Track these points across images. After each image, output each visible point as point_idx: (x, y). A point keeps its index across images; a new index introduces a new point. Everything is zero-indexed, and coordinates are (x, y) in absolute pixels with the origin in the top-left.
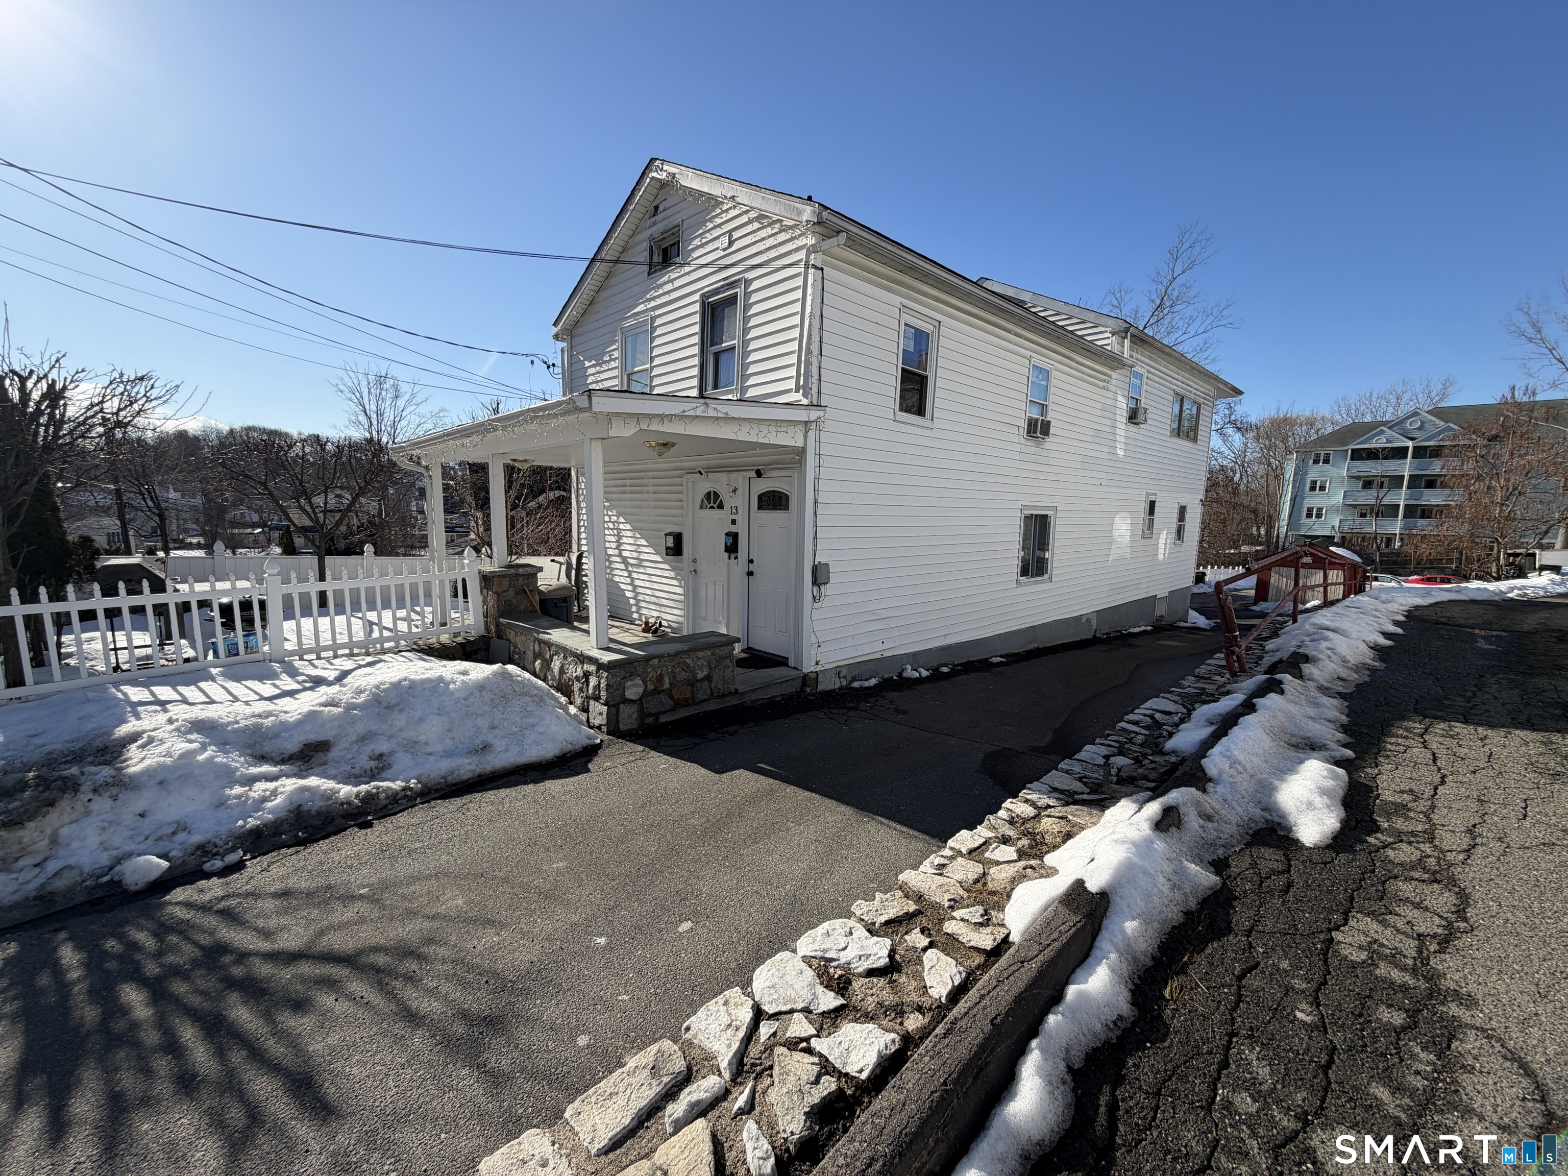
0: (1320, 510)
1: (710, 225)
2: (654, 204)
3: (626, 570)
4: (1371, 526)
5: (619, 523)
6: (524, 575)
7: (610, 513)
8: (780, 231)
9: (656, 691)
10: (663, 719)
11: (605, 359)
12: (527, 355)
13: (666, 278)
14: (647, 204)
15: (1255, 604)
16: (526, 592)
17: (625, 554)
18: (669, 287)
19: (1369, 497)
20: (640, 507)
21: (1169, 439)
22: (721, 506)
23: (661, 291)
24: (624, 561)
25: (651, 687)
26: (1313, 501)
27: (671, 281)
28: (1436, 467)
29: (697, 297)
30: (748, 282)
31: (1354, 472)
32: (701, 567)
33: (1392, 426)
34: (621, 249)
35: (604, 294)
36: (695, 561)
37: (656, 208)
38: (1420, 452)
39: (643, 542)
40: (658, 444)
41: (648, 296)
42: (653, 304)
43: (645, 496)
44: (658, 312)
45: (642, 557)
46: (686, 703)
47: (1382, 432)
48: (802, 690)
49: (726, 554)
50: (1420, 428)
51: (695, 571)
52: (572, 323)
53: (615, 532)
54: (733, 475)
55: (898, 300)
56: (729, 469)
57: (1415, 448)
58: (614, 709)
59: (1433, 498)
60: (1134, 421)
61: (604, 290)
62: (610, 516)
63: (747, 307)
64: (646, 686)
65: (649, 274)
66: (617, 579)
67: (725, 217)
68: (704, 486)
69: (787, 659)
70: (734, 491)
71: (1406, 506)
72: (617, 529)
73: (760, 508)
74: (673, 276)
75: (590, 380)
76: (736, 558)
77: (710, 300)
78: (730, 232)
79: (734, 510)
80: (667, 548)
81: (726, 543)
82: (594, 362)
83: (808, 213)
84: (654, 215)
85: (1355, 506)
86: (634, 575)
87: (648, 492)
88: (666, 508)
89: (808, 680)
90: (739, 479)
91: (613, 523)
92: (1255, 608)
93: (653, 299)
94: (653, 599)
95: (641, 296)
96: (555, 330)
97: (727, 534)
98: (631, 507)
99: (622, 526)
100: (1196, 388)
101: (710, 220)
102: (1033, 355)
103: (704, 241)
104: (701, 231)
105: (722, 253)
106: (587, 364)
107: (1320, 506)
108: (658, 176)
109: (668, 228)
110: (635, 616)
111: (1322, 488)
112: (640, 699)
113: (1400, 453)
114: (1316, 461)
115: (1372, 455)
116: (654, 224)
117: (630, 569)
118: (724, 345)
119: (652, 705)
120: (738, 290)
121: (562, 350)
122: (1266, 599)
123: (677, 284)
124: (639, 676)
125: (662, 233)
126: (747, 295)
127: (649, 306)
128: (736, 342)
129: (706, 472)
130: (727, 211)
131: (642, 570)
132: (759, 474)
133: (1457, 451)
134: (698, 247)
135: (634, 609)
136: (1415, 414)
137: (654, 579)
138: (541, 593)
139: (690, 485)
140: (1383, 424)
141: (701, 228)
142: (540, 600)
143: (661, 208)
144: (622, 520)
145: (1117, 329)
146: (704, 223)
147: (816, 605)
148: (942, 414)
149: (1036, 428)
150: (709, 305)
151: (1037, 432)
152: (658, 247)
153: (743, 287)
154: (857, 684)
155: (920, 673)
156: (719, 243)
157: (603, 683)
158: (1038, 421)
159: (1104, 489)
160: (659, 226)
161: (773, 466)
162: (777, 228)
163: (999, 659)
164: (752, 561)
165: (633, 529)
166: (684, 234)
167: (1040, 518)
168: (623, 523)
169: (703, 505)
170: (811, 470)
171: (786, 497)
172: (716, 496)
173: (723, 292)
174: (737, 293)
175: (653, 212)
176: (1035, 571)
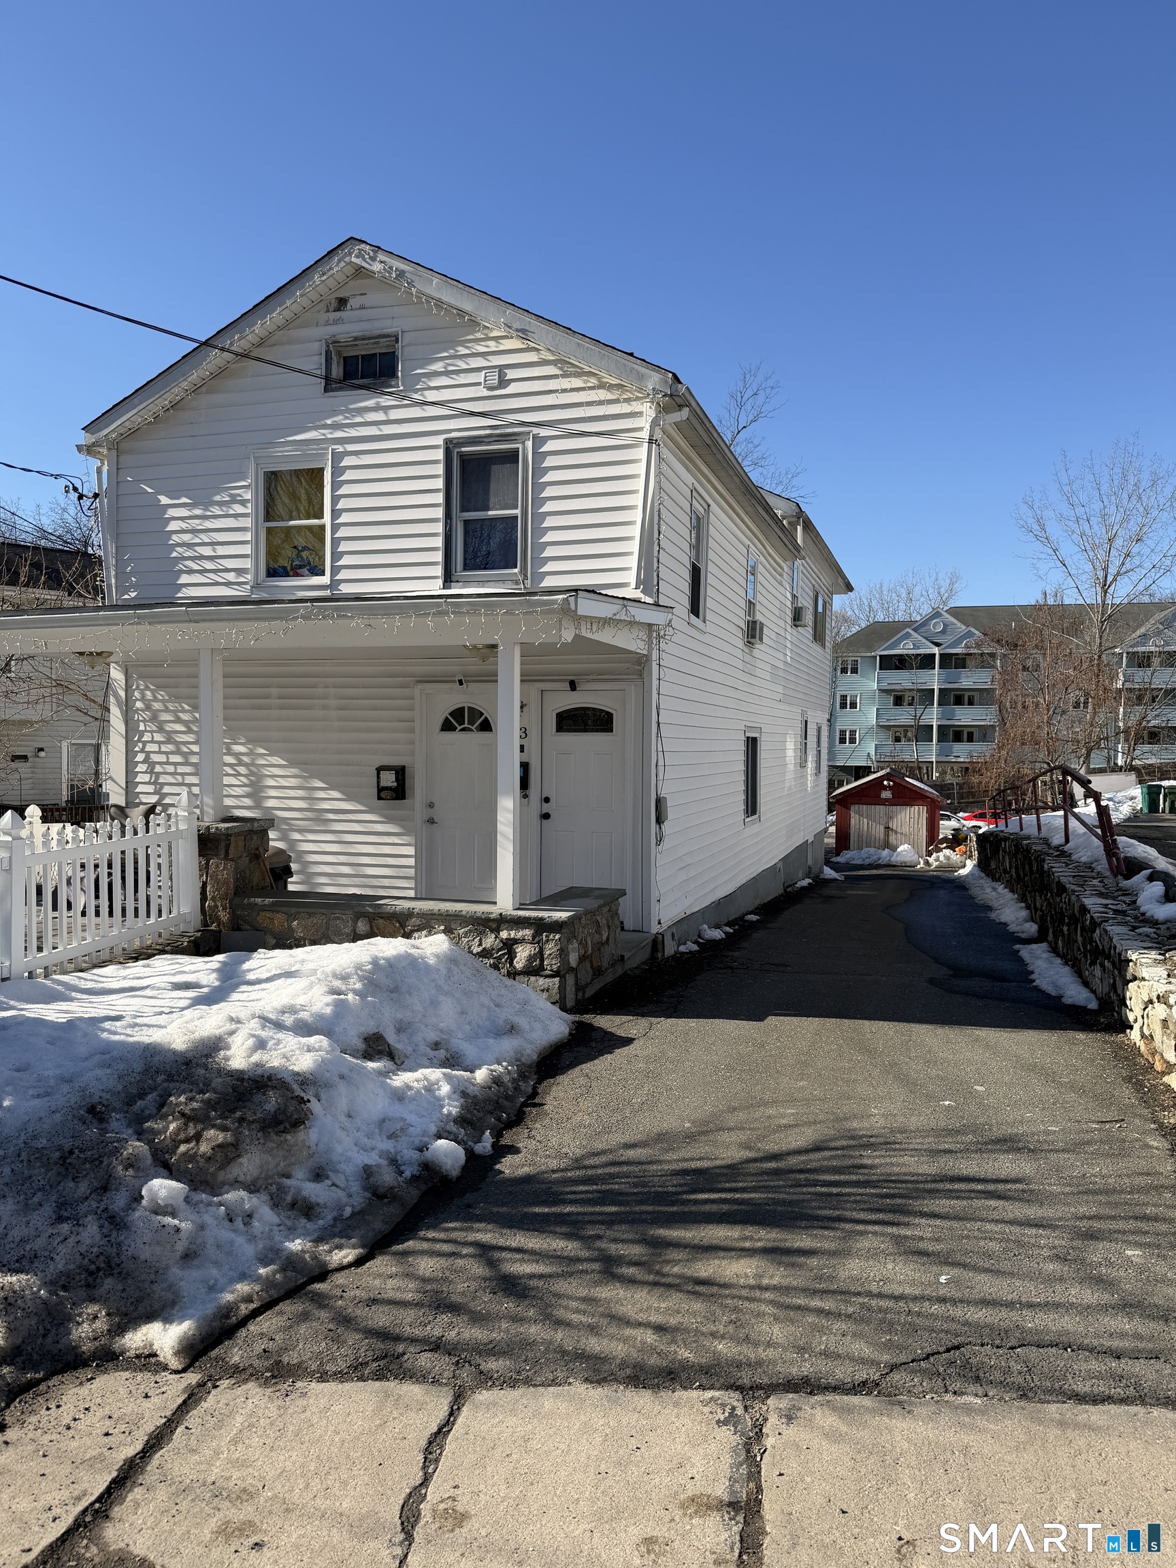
0: (853, 732)
1: (462, 351)
2: (339, 293)
4: (911, 752)
5: (253, 755)
8: (598, 387)
9: (584, 958)
11: (218, 498)
13: (370, 403)
14: (326, 292)
18: (380, 416)
19: (904, 716)
20: (305, 730)
21: (811, 645)
22: (487, 727)
23: (358, 419)
25: (582, 952)
26: (846, 720)
28: (968, 680)
29: (439, 440)
30: (539, 441)
31: (885, 685)
32: (441, 815)
33: (919, 627)
34: (257, 341)
36: (431, 805)
37: (342, 303)
38: (949, 661)
40: (479, 647)
42: (337, 434)
43: (318, 713)
44: (349, 448)
47: (908, 636)
48: (653, 957)
50: (943, 632)
51: (431, 819)
52: (126, 434)
54: (524, 687)
55: (690, 480)
57: (941, 655)
59: (965, 717)
60: (798, 622)
61: (209, 392)
63: (540, 470)
64: (580, 950)
65: (326, 390)
67: (493, 346)
70: (522, 707)
71: (939, 727)
72: (249, 765)
74: (386, 403)
75: (173, 526)
76: (526, 796)
77: (463, 449)
78: (501, 369)
79: (522, 733)
80: (380, 790)
82: (184, 500)
83: (654, 380)
84: (338, 309)
85: (888, 728)
87: (325, 707)
89: (657, 943)
90: (532, 692)
93: (342, 426)
95: (311, 419)
96: (88, 438)
98: (285, 730)
99: (261, 761)
101: (463, 343)
102: (751, 545)
103: (452, 368)
104: (447, 354)
105: (486, 393)
106: (164, 500)
107: (853, 728)
108: (365, 265)
109: (368, 334)
111: (853, 705)
112: (577, 967)
113: (926, 662)
114: (844, 671)
115: (901, 663)
116: (336, 322)
118: (490, 513)
120: (519, 446)
121: (99, 471)
123: (395, 415)
124: (577, 939)
125: (356, 339)
126: (538, 455)
127: (330, 436)
128: (517, 511)
130: (496, 339)
132: (573, 686)
133: (985, 661)
134: (436, 375)
136: (937, 614)
139: (422, 698)
140: (909, 624)
141: (445, 350)
143: (353, 303)
144: (259, 750)
145: (790, 513)
146: (452, 344)
147: (659, 849)
148: (709, 615)
149: (753, 632)
150: (462, 456)
151: (753, 637)
152: (339, 354)
153: (529, 444)
154: (682, 949)
155: (717, 934)
156: (480, 377)
157: (550, 949)
158: (754, 622)
159: (782, 706)
160: (349, 327)
161: (591, 677)
162: (593, 381)
163: (753, 918)
164: (547, 800)
165: (292, 764)
166: (407, 349)
167: (752, 744)
168: (262, 755)
169: (447, 726)
170: (655, 683)
171: (610, 716)
172: (475, 713)
173: (489, 443)
174: (517, 451)
175: (334, 304)
176: (752, 807)
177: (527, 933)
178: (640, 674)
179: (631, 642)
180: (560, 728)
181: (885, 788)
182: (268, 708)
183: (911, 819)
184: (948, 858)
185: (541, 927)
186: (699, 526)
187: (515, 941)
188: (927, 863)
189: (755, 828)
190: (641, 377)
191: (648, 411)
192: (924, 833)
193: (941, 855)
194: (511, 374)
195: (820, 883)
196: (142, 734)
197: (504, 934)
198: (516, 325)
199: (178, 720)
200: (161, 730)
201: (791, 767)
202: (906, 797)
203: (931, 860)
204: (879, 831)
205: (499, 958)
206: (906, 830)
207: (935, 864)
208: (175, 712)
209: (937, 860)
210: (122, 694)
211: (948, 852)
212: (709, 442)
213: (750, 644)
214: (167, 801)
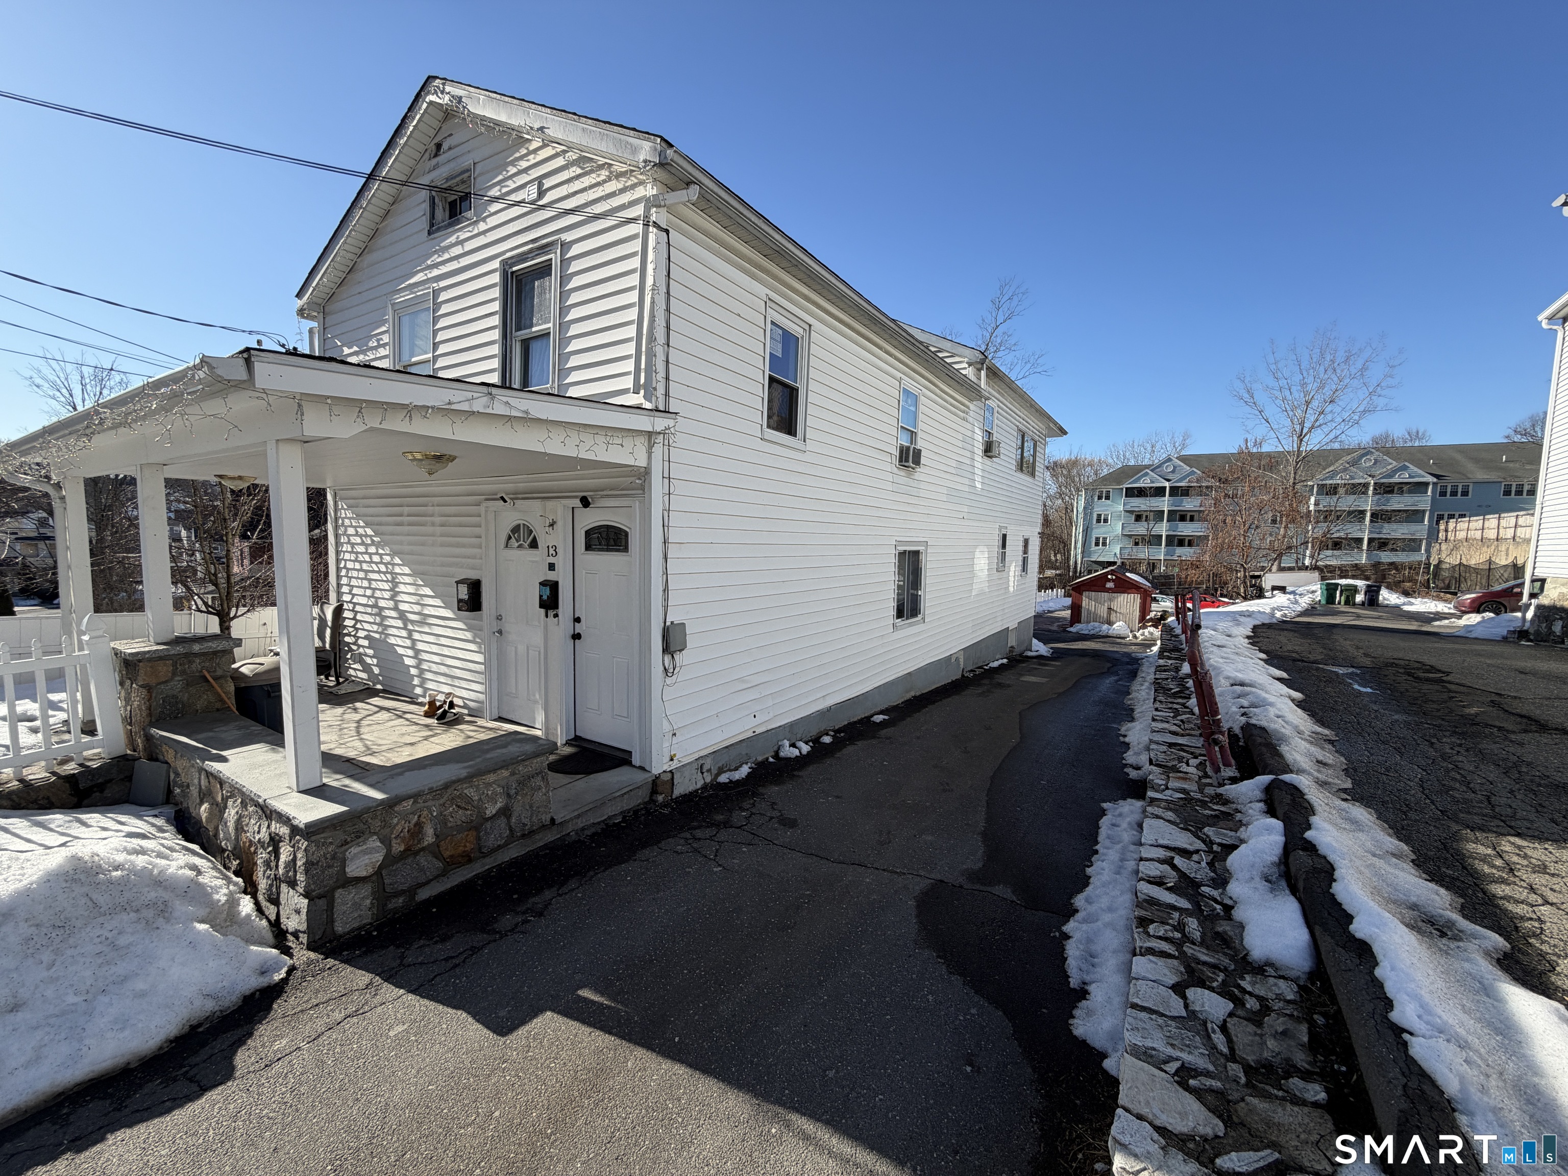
0: (1105, 539)
1: (513, 170)
2: (436, 141)
3: (405, 628)
4: (1144, 553)
5: (394, 565)
6: (204, 654)
7: (381, 551)
8: (609, 179)
9: (409, 852)
10: (424, 894)
11: (371, 344)
12: (250, 332)
13: (453, 239)
14: (426, 140)
15: (1071, 626)
16: (207, 681)
17: (403, 607)
18: (457, 250)
19: (1141, 529)
20: (423, 544)
21: (1015, 474)
22: (534, 545)
23: (446, 256)
24: (402, 615)
25: (398, 847)
26: (1099, 531)
27: (461, 243)
28: (1189, 504)
29: (496, 264)
30: (566, 247)
31: (1128, 508)
32: (507, 627)
33: (1154, 469)
34: (391, 200)
35: (368, 259)
36: (499, 618)
37: (439, 146)
38: (1175, 491)
39: (428, 591)
40: (427, 457)
41: (429, 262)
42: (436, 272)
43: (430, 529)
44: (443, 284)
45: (426, 612)
46: (467, 859)
47: (1146, 474)
48: (652, 801)
49: (543, 611)
50: (1173, 472)
51: (500, 632)
52: (324, 296)
53: (389, 576)
54: (550, 504)
55: (763, 291)
56: (545, 495)
57: (1171, 487)
58: (322, 903)
59: (1186, 529)
60: (989, 454)
61: (368, 253)
62: (381, 555)
63: (565, 279)
64: (389, 847)
65: (429, 233)
66: (392, 640)
67: (532, 159)
68: (510, 517)
69: (630, 753)
70: (552, 525)
71: (1167, 536)
72: (391, 573)
73: (588, 547)
74: (463, 235)
76: (556, 616)
77: (514, 269)
78: (540, 180)
79: (552, 551)
80: (459, 601)
81: (541, 596)
82: (355, 349)
83: (646, 150)
84: (436, 155)
85: (1130, 536)
86: (416, 636)
87: (433, 524)
88: (458, 545)
89: (656, 784)
90: (560, 509)
91: (386, 564)
92: (1071, 629)
93: (436, 266)
94: (443, 669)
95: (418, 262)
96: (300, 303)
97: (543, 584)
98: (410, 544)
99: (397, 570)
100: (1034, 426)
101: (513, 163)
102: (903, 376)
103: (504, 190)
104: (500, 177)
105: (530, 208)
107: (1105, 536)
108: (438, 100)
109: (453, 173)
110: (418, 691)
111: (1106, 521)
112: (378, 873)
113: (1159, 492)
114: (1100, 498)
115: (1141, 493)
116: (436, 167)
117: (410, 627)
118: (534, 329)
119: (403, 877)
120: (552, 256)
121: (311, 331)
122: (1079, 622)
123: (469, 246)
124: (375, 834)
125: (447, 180)
126: (565, 262)
127: (430, 276)
128: (550, 325)
129: (512, 499)
130: (535, 151)
131: (426, 629)
132: (585, 502)
133: (1201, 492)
134: (495, 199)
135: (416, 681)
136: (1169, 460)
137: (443, 641)
138: (237, 676)
139: (491, 516)
140: (1148, 466)
141: (500, 173)
142: (238, 690)
143: (445, 146)
144: (397, 560)
145: (974, 360)
146: (504, 166)
147: (669, 681)
148: (819, 434)
149: (907, 457)
150: (512, 273)
151: (909, 461)
152: (444, 199)
153: (558, 252)
156: (525, 193)
157: (300, 858)
158: (910, 449)
159: (959, 521)
160: (443, 169)
161: (605, 493)
162: (604, 173)
163: (882, 718)
164: (578, 620)
165: (414, 574)
166: (478, 180)
167: (910, 557)
169: (508, 543)
171: (625, 534)
172: (529, 530)
173: (531, 258)
174: (550, 261)
175: (432, 151)
176: (908, 612)
181: (1109, 580)
182: (402, 524)
183: (1128, 603)
184: (1151, 634)
186: (789, 342)
188: (1135, 637)
189: (914, 629)
190: (634, 151)
191: (650, 192)
192: (1137, 613)
193: (1146, 631)
194: (547, 183)
196: (342, 546)
197: (273, 827)
198: (537, 124)
199: (357, 534)
200: (349, 541)
201: (983, 574)
202: (1124, 586)
203: (1138, 634)
204: (1103, 611)
206: (1123, 610)
207: (1141, 638)
209: (1143, 634)
210: (333, 515)
211: (1152, 629)
213: (906, 468)
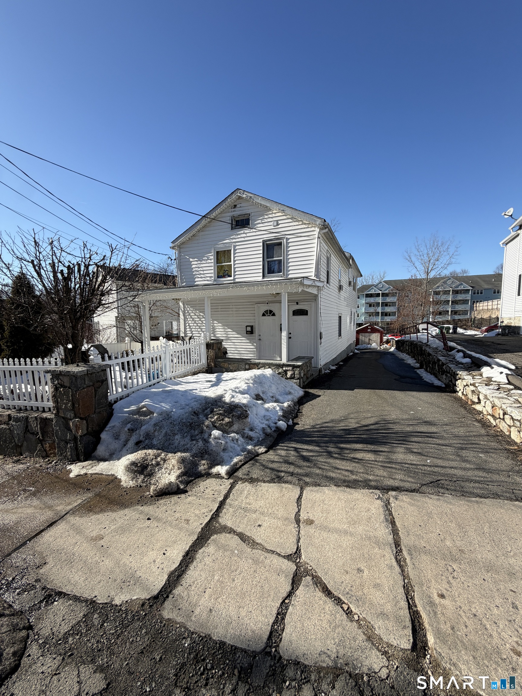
0: (358, 314)
1: (266, 217)
2: (234, 204)
5: (214, 323)
6: (220, 343)
7: (207, 320)
11: (204, 258)
13: (242, 232)
14: (231, 203)
15: (356, 346)
16: (220, 349)
18: (244, 235)
19: (372, 310)
20: (227, 317)
22: (274, 315)
23: (239, 236)
28: (389, 300)
29: (261, 240)
30: (287, 239)
32: (263, 337)
33: (376, 286)
34: (214, 218)
35: (201, 233)
36: (260, 335)
37: (235, 206)
38: (383, 295)
39: (230, 330)
41: (232, 237)
42: (234, 240)
43: (230, 312)
44: (237, 244)
45: (229, 336)
47: (373, 288)
48: (319, 374)
50: (382, 287)
51: (260, 339)
52: (182, 243)
57: (382, 293)
60: (349, 285)
63: (288, 247)
64: (303, 372)
65: (231, 229)
67: (274, 215)
68: (265, 308)
71: (381, 312)
74: (246, 232)
75: (193, 266)
78: (277, 221)
80: (247, 332)
82: (196, 259)
83: (319, 222)
85: (367, 313)
87: (232, 311)
88: (244, 316)
89: (320, 370)
93: (235, 239)
94: (236, 352)
95: (228, 237)
96: (172, 245)
98: (221, 317)
99: (215, 325)
100: (355, 274)
101: (266, 215)
102: (340, 265)
103: (263, 222)
104: (261, 218)
105: (273, 227)
106: (191, 260)
108: (241, 196)
109: (242, 214)
111: (358, 307)
112: (303, 377)
113: (378, 295)
115: (371, 296)
116: (234, 211)
118: (275, 259)
122: (359, 344)
123: (248, 235)
125: (239, 215)
126: (287, 243)
127: (232, 241)
128: (282, 258)
130: (275, 213)
132: (297, 303)
133: (394, 295)
134: (260, 223)
136: (381, 283)
137: (236, 344)
139: (258, 308)
140: (373, 285)
143: (238, 206)
146: (263, 215)
148: (331, 284)
149: (340, 288)
150: (267, 244)
151: (341, 289)
152: (235, 220)
153: (285, 240)
154: (326, 372)
155: (334, 368)
156: (272, 223)
157: (297, 372)
158: (341, 285)
159: (346, 307)
160: (237, 212)
161: (302, 301)
162: (301, 223)
163: (342, 363)
164: (290, 333)
165: (223, 325)
166: (252, 217)
167: (340, 317)
168: (216, 323)
169: (264, 315)
170: (319, 302)
171: (307, 311)
172: (271, 311)
173: (274, 241)
174: (282, 242)
175: (233, 207)
176: (340, 335)
177: (291, 368)
178: (316, 300)
179: (314, 291)
180: (294, 315)
181: (369, 329)
182: (219, 311)
183: (375, 337)
184: (386, 347)
185: (294, 367)
186: (328, 260)
187: (287, 370)
188: (380, 348)
189: (340, 340)
190: (315, 221)
191: (317, 230)
192: (379, 340)
194: (280, 222)
195: (355, 354)
196: (187, 319)
197: (284, 369)
198: (282, 209)
199: (195, 315)
200: (191, 317)
201: (348, 324)
202: (374, 331)
203: (381, 347)
204: (367, 340)
205: (283, 375)
206: (374, 339)
208: (194, 313)
209: (383, 347)
210: (183, 309)
211: (386, 345)
212: (332, 237)
213: (339, 291)
214: (194, 335)
